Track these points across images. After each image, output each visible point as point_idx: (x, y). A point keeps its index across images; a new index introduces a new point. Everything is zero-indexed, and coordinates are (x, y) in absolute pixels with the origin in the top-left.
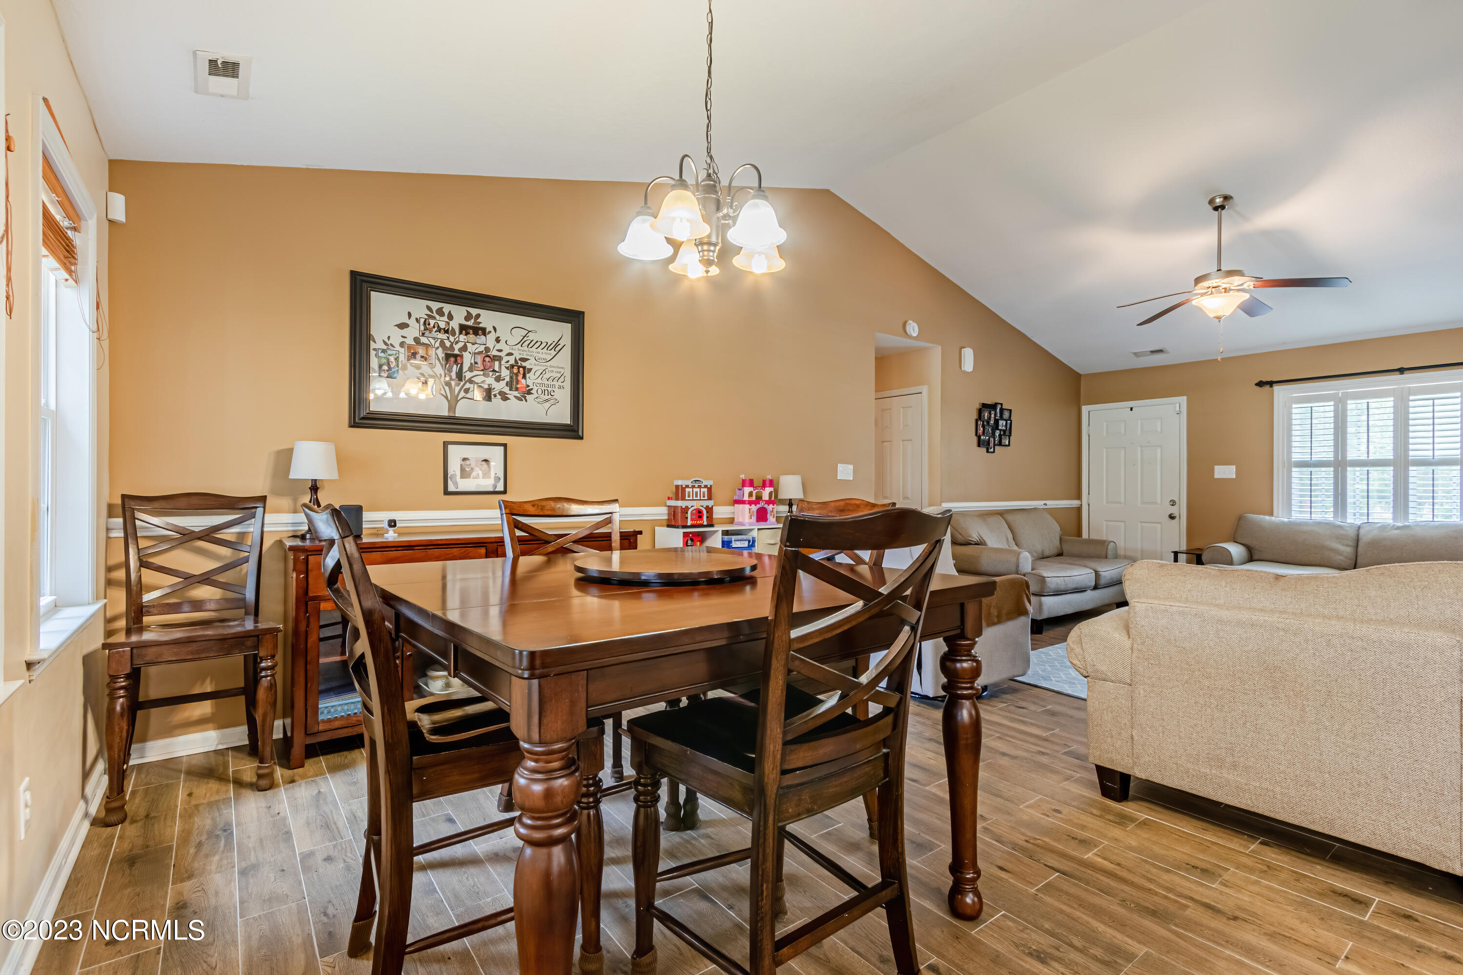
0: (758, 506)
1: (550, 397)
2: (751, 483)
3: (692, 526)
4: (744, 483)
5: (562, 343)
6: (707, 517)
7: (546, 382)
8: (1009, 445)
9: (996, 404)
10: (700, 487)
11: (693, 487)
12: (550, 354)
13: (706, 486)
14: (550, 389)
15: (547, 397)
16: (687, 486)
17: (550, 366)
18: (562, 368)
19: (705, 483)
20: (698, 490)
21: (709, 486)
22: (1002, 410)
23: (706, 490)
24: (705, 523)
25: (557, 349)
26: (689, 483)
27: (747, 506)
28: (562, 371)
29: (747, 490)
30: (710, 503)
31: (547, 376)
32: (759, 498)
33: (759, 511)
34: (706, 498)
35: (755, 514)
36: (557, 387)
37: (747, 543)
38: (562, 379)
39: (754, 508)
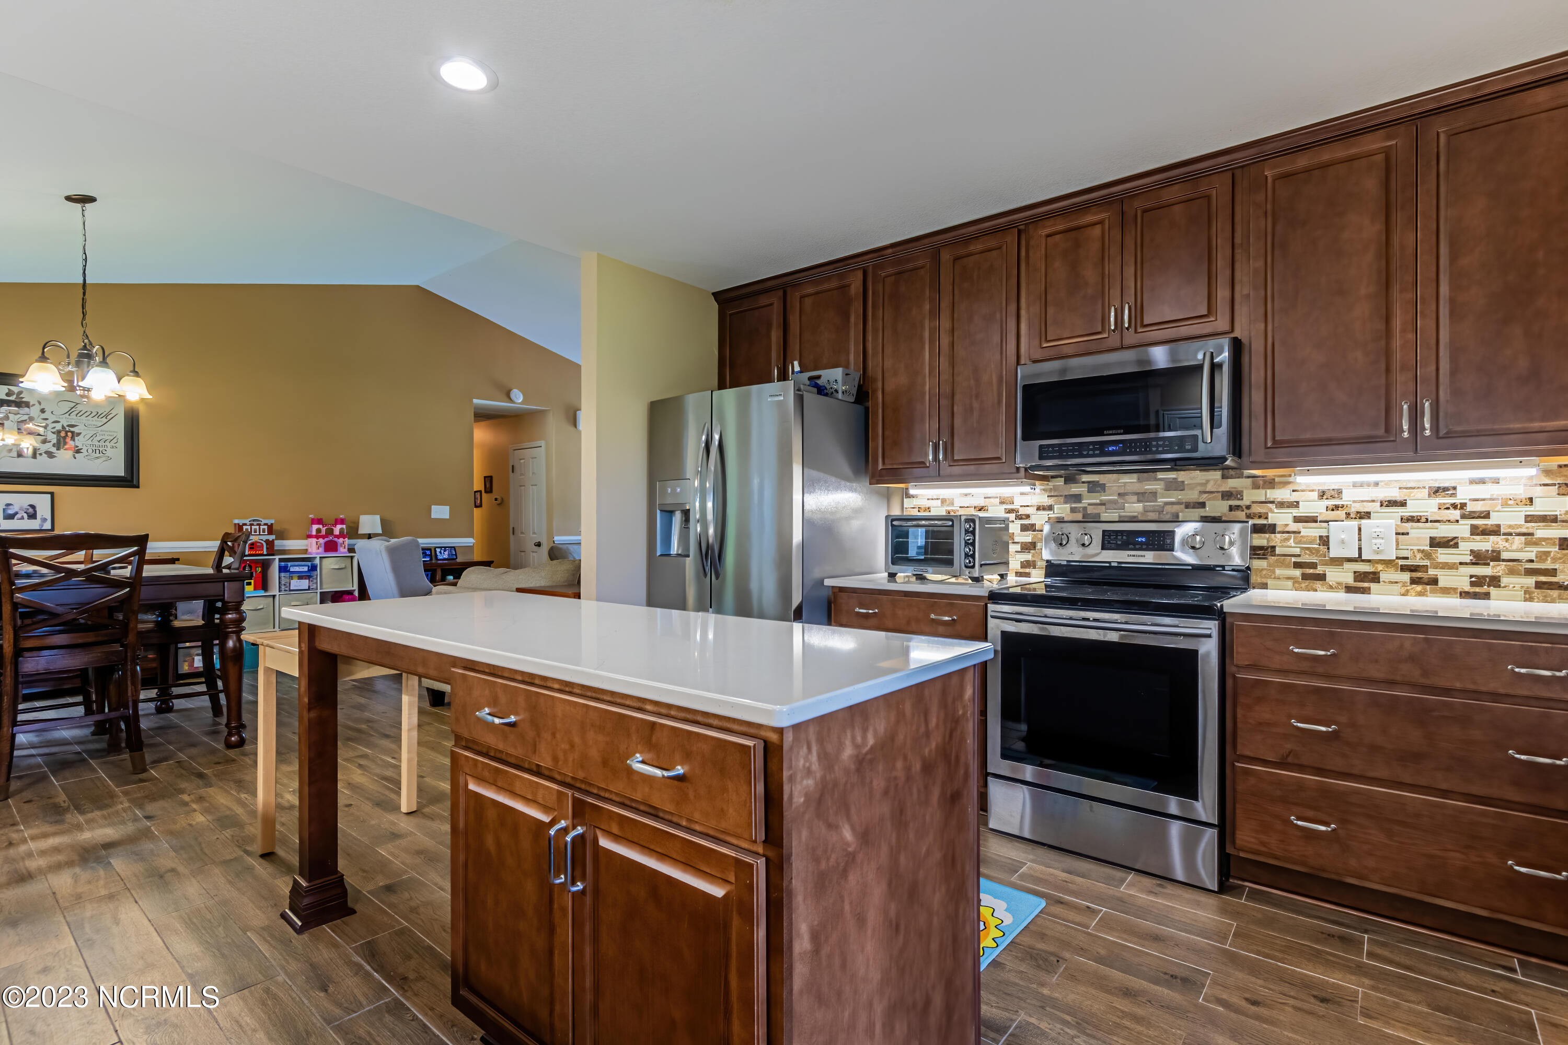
0: (326, 539)
1: (101, 454)
2: (319, 521)
3: (249, 555)
4: (314, 521)
5: (114, 412)
6: (267, 548)
7: (97, 443)
10: (259, 525)
11: (251, 525)
12: (101, 421)
13: (265, 524)
14: (101, 449)
15: (98, 455)
16: (245, 524)
17: (101, 431)
18: (114, 432)
19: (264, 521)
20: (257, 527)
21: (269, 524)
23: (266, 527)
24: (265, 553)
25: (109, 417)
26: (247, 522)
27: (314, 540)
28: (115, 435)
29: (315, 527)
30: (271, 537)
31: (99, 438)
32: (330, 532)
33: (326, 543)
34: (266, 533)
35: (323, 545)
36: (109, 447)
37: (307, 567)
38: (115, 441)
39: (321, 541)
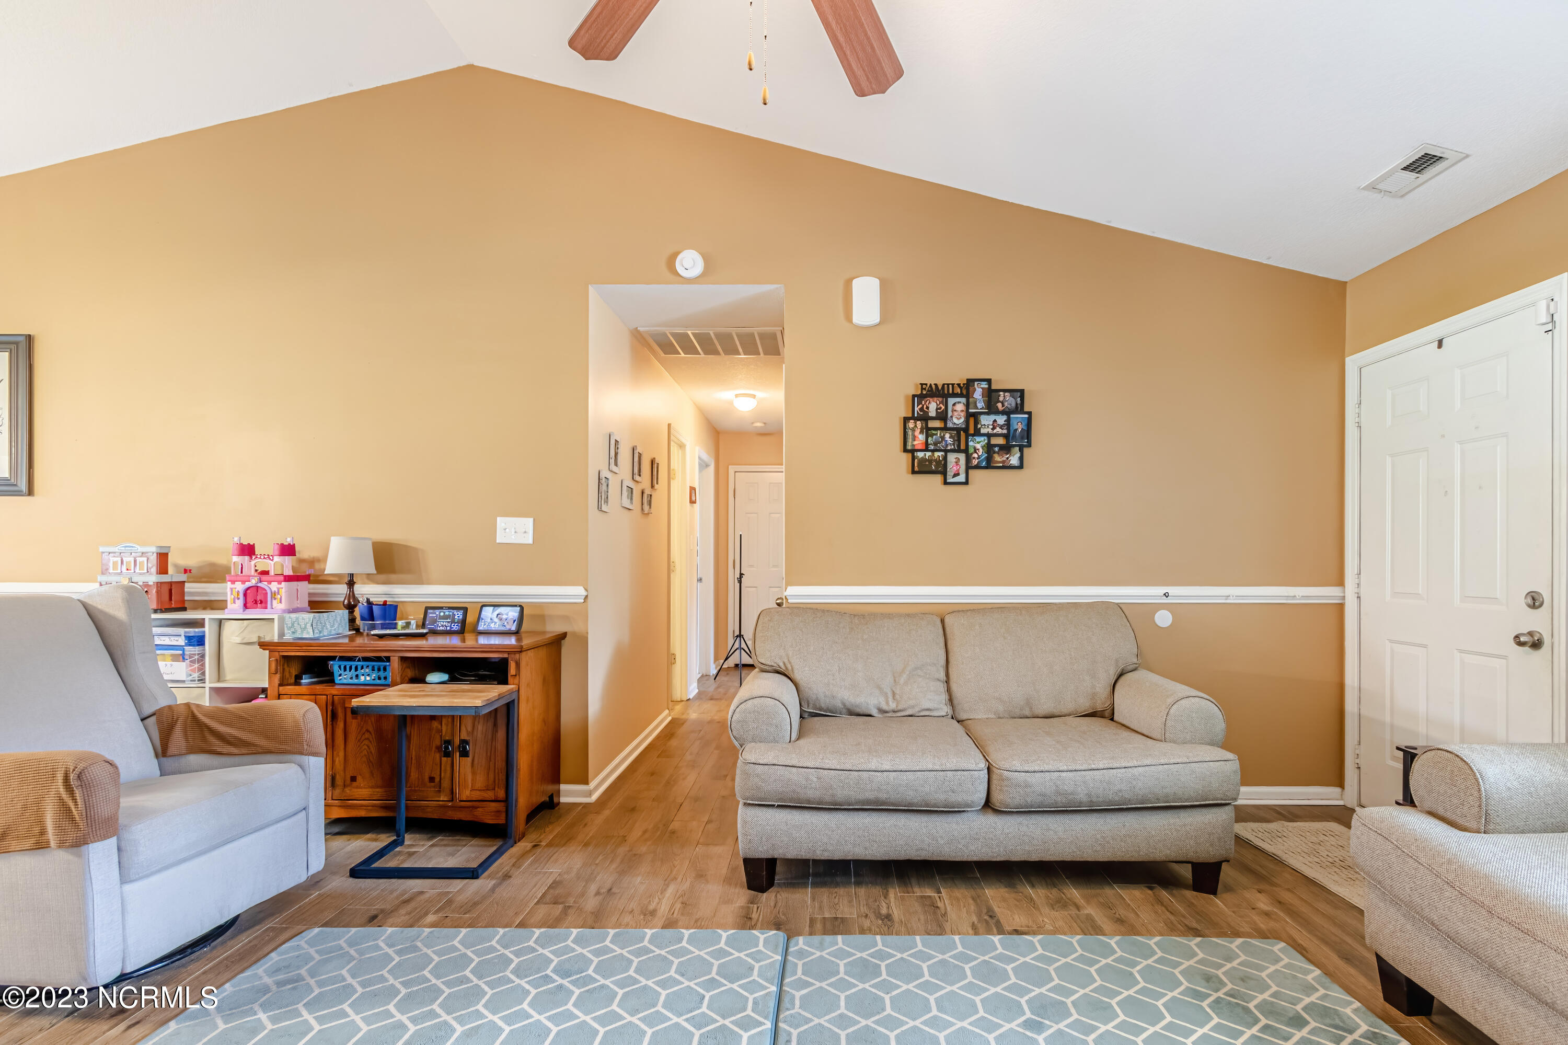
0: (246, 584)
2: (247, 550)
8: (1021, 467)
9: (970, 382)
10: (133, 556)
11: (122, 556)
13: (143, 555)
16: (112, 555)
19: (140, 549)
20: (132, 560)
21: (153, 554)
22: (991, 394)
23: (146, 560)
26: (116, 549)
27: (229, 585)
29: (235, 561)
33: (246, 592)
35: (242, 596)
37: (184, 639)
39: (239, 587)
